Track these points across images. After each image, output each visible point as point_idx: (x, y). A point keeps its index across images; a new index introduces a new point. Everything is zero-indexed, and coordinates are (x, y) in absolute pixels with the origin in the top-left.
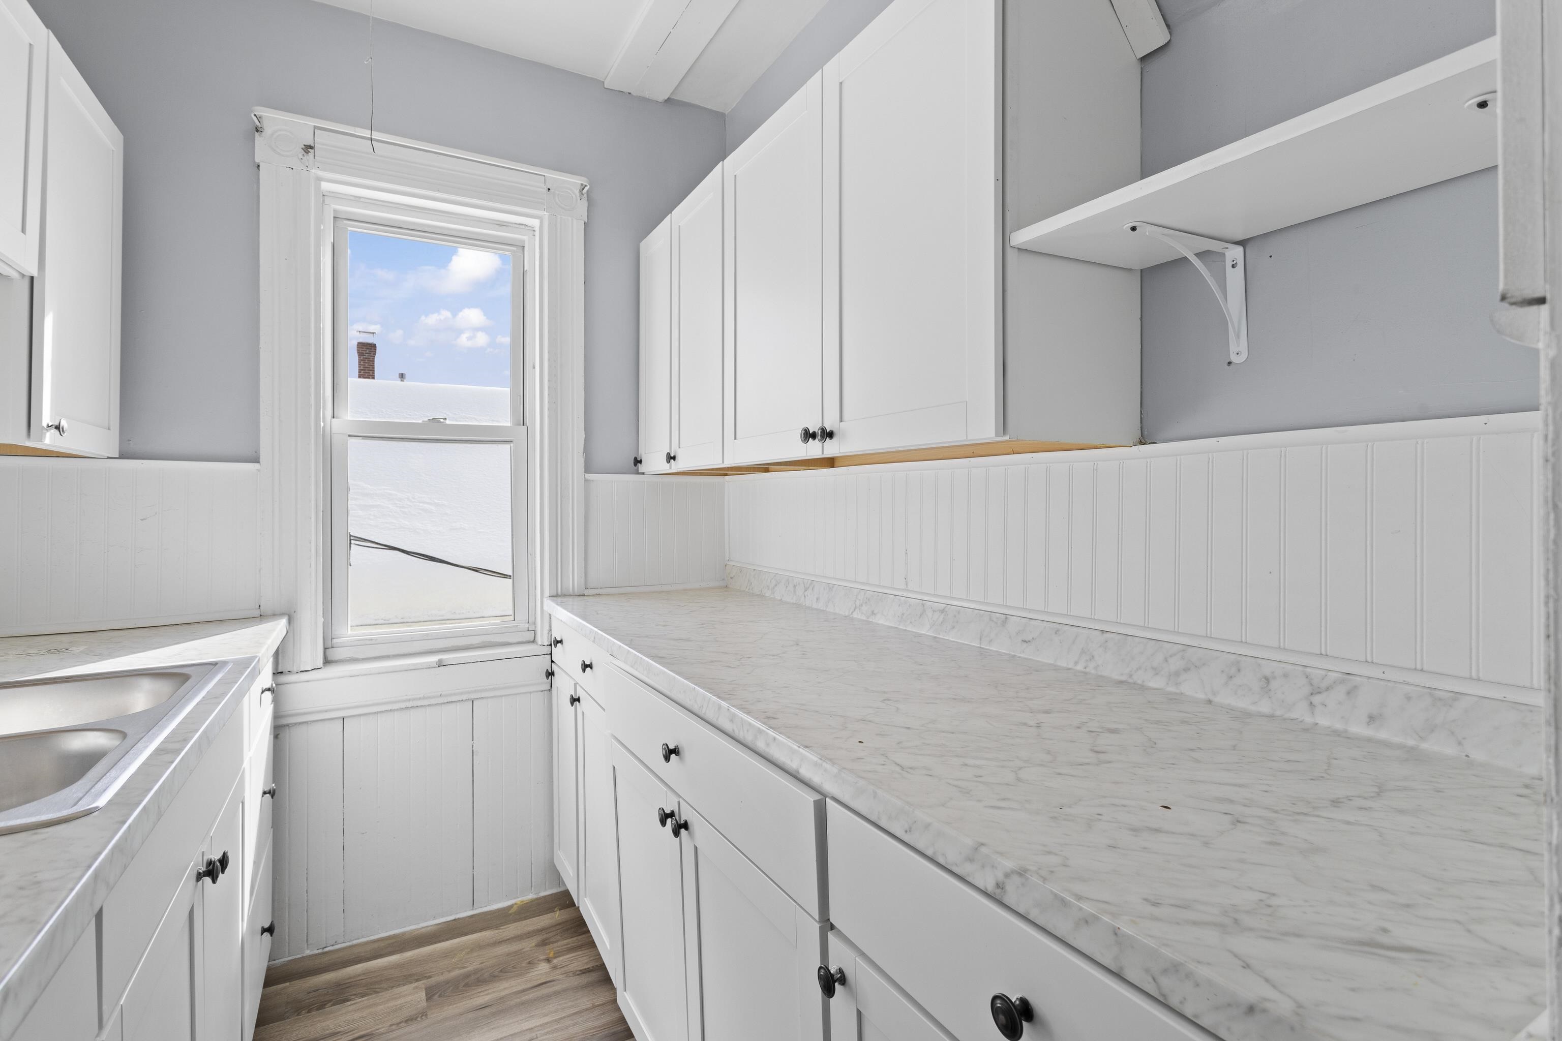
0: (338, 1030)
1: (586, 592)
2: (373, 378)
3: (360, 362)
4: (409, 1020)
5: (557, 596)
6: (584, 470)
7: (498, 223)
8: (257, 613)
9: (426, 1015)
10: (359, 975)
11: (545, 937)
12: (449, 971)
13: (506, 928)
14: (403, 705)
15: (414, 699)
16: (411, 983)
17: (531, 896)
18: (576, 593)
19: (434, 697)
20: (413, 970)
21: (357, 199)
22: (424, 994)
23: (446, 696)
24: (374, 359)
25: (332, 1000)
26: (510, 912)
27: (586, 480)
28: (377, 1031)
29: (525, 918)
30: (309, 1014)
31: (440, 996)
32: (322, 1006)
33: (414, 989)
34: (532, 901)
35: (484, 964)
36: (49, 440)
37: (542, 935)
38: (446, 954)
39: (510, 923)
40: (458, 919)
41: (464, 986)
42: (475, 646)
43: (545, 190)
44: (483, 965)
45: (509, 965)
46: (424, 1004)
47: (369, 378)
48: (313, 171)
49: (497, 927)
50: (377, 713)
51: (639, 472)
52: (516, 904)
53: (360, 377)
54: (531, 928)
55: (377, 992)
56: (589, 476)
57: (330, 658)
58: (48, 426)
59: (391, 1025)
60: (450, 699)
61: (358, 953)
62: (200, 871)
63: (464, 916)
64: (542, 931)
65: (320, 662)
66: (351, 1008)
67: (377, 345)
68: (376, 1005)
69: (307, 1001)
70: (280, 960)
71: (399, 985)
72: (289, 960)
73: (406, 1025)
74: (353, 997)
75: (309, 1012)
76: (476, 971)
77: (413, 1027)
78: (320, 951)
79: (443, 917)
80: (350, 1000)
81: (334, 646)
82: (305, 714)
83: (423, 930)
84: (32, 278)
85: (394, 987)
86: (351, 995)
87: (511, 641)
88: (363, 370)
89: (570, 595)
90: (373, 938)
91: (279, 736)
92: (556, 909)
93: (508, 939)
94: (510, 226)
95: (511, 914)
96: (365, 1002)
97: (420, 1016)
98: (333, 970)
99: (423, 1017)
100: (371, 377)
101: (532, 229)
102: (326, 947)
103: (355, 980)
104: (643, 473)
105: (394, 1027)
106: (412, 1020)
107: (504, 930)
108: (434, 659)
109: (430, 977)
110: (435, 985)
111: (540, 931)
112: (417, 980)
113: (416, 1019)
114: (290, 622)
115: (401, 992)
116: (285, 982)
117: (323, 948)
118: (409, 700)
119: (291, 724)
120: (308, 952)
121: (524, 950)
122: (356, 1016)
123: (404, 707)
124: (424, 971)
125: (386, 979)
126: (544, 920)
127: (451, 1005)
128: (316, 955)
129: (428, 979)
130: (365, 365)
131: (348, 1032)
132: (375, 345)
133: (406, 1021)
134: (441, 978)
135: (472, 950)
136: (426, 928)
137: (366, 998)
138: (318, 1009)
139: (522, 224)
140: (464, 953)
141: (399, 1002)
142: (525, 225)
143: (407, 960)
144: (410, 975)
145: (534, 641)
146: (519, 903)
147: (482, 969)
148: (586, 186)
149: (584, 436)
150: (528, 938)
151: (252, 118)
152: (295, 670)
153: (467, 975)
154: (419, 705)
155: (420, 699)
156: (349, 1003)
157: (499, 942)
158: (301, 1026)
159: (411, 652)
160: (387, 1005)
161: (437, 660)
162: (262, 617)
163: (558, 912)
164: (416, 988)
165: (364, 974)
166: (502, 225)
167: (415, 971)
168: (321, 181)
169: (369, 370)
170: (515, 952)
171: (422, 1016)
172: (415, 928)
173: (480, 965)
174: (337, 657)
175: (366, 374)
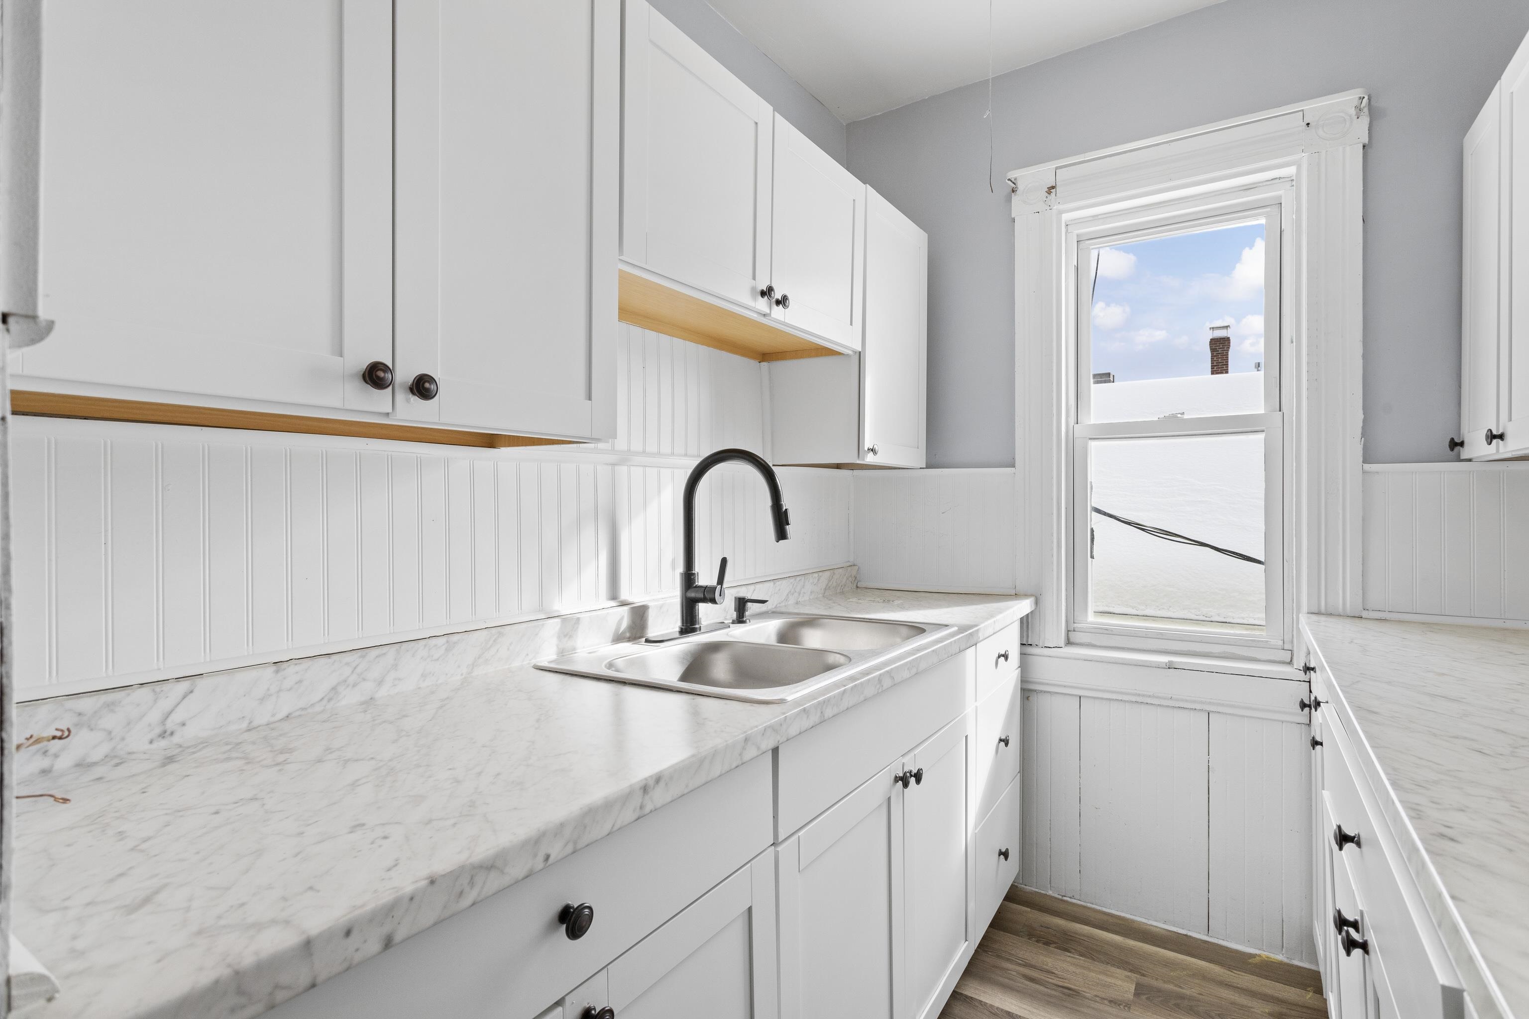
0: (1054, 971)
1: (1365, 614)
2: (1227, 372)
3: (1214, 358)
4: (1113, 1002)
5: (1319, 613)
6: (1361, 459)
7: (1245, 188)
8: (1013, 592)
9: (1129, 1008)
10: (1084, 936)
11: (1285, 1010)
12: (1165, 982)
13: (1239, 974)
14: (1134, 699)
15: (1143, 696)
16: (1125, 970)
17: (1280, 957)
18: (1349, 612)
19: (1165, 698)
20: (1130, 960)
21: (1095, 218)
22: (1134, 987)
23: (1177, 700)
24: (1228, 353)
25: (1057, 943)
26: (1250, 961)
27: (1364, 472)
28: (1083, 993)
29: (1266, 977)
30: (1037, 943)
31: (1147, 999)
32: (1047, 943)
33: (1126, 977)
34: (1281, 963)
35: (1203, 997)
36: (870, 459)
37: (1282, 1007)
38: (1168, 964)
39: (1245, 973)
40: (1190, 936)
41: (1174, 1005)
42: (1215, 655)
43: (1304, 127)
44: (1201, 996)
45: (1230, 1015)
46: (1131, 997)
47: (1222, 373)
48: (1055, 208)
49: (1230, 968)
50: (1110, 700)
51: (1462, 457)
52: (1259, 956)
53: (1212, 373)
54: (1269, 992)
55: (1094, 960)
56: (1367, 467)
57: (1072, 640)
58: (868, 450)
59: (1096, 996)
60: (1182, 704)
61: (1089, 916)
62: (898, 776)
63: (1197, 937)
64: (1282, 1002)
65: (1062, 641)
66: (1069, 959)
67: (1230, 339)
68: (1089, 970)
69: (1038, 932)
70: (1030, 888)
71: (1114, 965)
72: (1035, 891)
73: (1109, 1004)
74: (1073, 951)
75: (1037, 941)
76: (1191, 998)
77: (1113, 1010)
78: (1060, 897)
79: (1174, 926)
80: (1070, 952)
81: (1076, 630)
82: (1048, 684)
83: (1151, 927)
84: (860, 352)
85: (1109, 963)
86: (1072, 949)
87: (1259, 656)
88: (1216, 366)
89: (1340, 615)
90: (1104, 909)
91: (1029, 698)
92: (1309, 989)
93: (1238, 988)
94: (1260, 186)
95: (1250, 964)
96: (1082, 962)
97: (1124, 1004)
98: (1064, 919)
99: (1126, 1008)
100: (1224, 371)
101: (1289, 179)
102: (1065, 896)
103: (1079, 937)
104: (1470, 460)
105: (1098, 999)
106: (1115, 1003)
107: (1237, 976)
108: (1164, 659)
109: (1143, 975)
110: (1146, 986)
111: (1279, 1001)
112: (1131, 971)
113: (1119, 1005)
114: (1037, 603)
115: (1114, 972)
116: (1027, 907)
117: (1063, 896)
118: (1139, 695)
119: (1039, 690)
120: (1050, 893)
121: (1252, 1009)
122: (1072, 968)
123: (1134, 700)
124: (1141, 966)
125: (1105, 953)
126: (1290, 992)
127: (1155, 1014)
128: (1056, 898)
129: (1141, 975)
130: (1218, 360)
131: (1060, 978)
132: (1229, 338)
133: (1110, 1001)
134: (1155, 983)
135: (1194, 975)
136: (1155, 928)
137: (1083, 958)
138: (1044, 944)
139: (1276, 178)
140: (1185, 973)
141: (1109, 980)
142: (1280, 178)
143: (1128, 946)
144: (1127, 963)
145: (1290, 663)
146: (1264, 956)
147: (1199, 1001)
148: (1364, 98)
149: (1363, 416)
150: (1263, 1000)
151: (1007, 183)
152: (1041, 645)
153: (1182, 997)
154: (1149, 702)
155: (1150, 696)
156: (1069, 954)
157: (1226, 985)
158: (1028, 949)
159: (1145, 649)
160: (1098, 976)
161: (1167, 661)
162: (1017, 596)
163: (1311, 994)
164: (1128, 977)
165: (1088, 937)
166: (1248, 188)
167: (1131, 961)
168: (1062, 214)
169: (1223, 365)
170: (1242, 1006)
171: (1127, 1006)
172: (1145, 922)
173: (1198, 995)
174: (1077, 641)
175: (1220, 369)
